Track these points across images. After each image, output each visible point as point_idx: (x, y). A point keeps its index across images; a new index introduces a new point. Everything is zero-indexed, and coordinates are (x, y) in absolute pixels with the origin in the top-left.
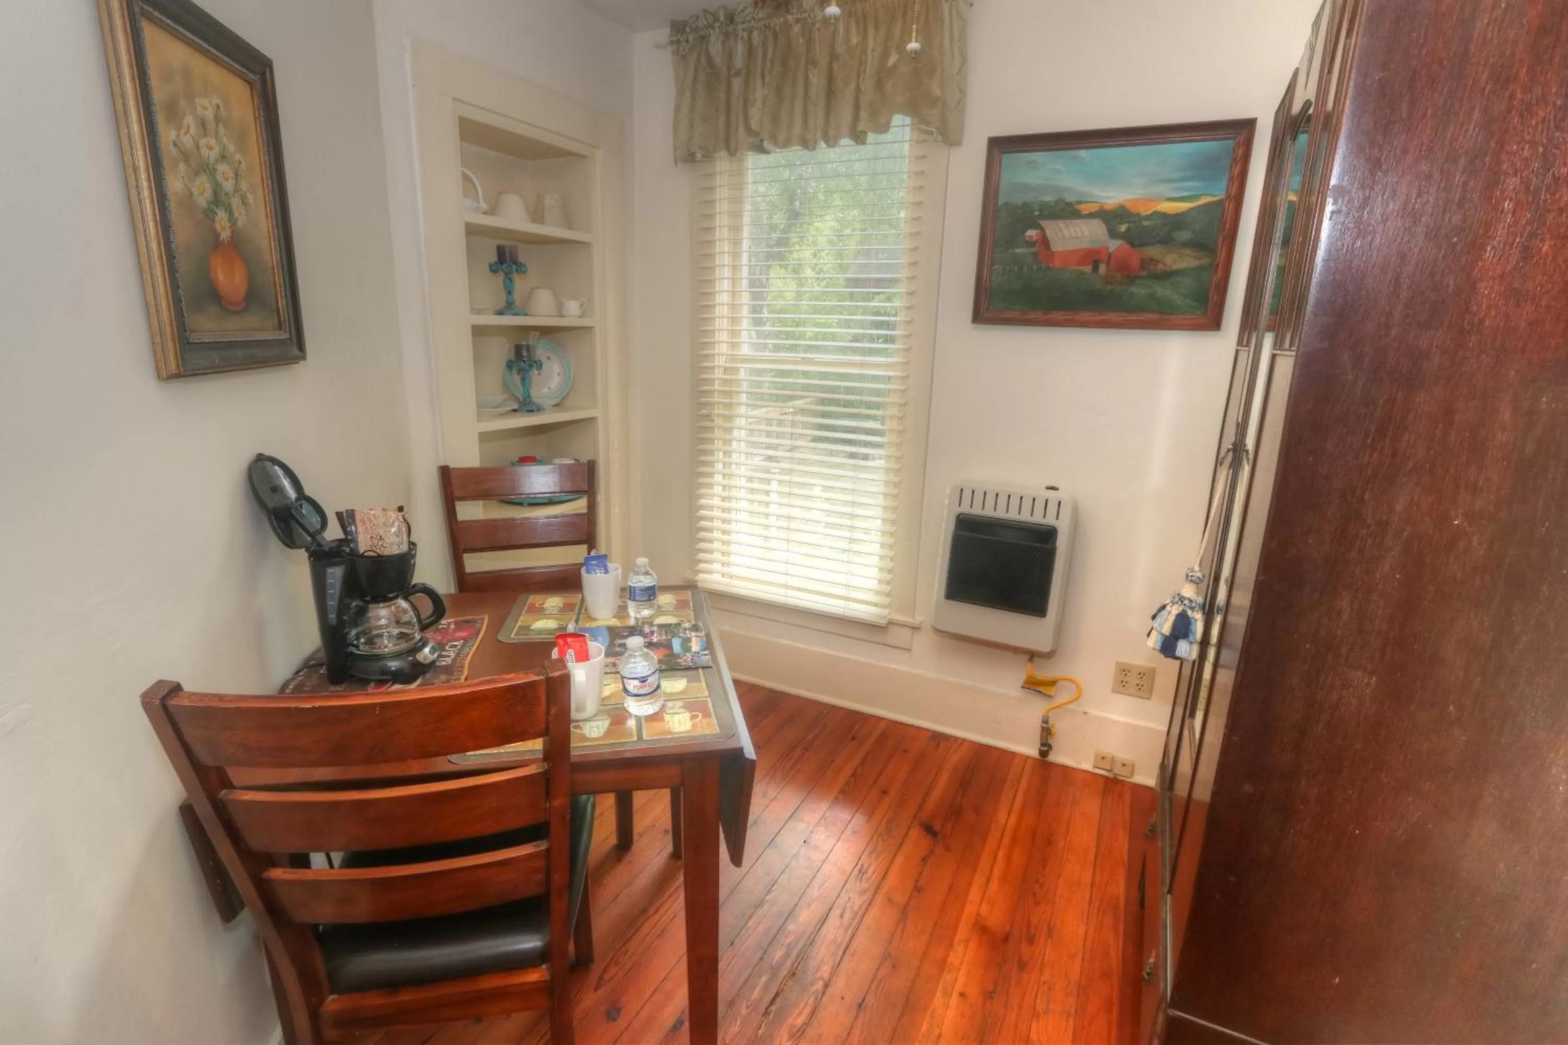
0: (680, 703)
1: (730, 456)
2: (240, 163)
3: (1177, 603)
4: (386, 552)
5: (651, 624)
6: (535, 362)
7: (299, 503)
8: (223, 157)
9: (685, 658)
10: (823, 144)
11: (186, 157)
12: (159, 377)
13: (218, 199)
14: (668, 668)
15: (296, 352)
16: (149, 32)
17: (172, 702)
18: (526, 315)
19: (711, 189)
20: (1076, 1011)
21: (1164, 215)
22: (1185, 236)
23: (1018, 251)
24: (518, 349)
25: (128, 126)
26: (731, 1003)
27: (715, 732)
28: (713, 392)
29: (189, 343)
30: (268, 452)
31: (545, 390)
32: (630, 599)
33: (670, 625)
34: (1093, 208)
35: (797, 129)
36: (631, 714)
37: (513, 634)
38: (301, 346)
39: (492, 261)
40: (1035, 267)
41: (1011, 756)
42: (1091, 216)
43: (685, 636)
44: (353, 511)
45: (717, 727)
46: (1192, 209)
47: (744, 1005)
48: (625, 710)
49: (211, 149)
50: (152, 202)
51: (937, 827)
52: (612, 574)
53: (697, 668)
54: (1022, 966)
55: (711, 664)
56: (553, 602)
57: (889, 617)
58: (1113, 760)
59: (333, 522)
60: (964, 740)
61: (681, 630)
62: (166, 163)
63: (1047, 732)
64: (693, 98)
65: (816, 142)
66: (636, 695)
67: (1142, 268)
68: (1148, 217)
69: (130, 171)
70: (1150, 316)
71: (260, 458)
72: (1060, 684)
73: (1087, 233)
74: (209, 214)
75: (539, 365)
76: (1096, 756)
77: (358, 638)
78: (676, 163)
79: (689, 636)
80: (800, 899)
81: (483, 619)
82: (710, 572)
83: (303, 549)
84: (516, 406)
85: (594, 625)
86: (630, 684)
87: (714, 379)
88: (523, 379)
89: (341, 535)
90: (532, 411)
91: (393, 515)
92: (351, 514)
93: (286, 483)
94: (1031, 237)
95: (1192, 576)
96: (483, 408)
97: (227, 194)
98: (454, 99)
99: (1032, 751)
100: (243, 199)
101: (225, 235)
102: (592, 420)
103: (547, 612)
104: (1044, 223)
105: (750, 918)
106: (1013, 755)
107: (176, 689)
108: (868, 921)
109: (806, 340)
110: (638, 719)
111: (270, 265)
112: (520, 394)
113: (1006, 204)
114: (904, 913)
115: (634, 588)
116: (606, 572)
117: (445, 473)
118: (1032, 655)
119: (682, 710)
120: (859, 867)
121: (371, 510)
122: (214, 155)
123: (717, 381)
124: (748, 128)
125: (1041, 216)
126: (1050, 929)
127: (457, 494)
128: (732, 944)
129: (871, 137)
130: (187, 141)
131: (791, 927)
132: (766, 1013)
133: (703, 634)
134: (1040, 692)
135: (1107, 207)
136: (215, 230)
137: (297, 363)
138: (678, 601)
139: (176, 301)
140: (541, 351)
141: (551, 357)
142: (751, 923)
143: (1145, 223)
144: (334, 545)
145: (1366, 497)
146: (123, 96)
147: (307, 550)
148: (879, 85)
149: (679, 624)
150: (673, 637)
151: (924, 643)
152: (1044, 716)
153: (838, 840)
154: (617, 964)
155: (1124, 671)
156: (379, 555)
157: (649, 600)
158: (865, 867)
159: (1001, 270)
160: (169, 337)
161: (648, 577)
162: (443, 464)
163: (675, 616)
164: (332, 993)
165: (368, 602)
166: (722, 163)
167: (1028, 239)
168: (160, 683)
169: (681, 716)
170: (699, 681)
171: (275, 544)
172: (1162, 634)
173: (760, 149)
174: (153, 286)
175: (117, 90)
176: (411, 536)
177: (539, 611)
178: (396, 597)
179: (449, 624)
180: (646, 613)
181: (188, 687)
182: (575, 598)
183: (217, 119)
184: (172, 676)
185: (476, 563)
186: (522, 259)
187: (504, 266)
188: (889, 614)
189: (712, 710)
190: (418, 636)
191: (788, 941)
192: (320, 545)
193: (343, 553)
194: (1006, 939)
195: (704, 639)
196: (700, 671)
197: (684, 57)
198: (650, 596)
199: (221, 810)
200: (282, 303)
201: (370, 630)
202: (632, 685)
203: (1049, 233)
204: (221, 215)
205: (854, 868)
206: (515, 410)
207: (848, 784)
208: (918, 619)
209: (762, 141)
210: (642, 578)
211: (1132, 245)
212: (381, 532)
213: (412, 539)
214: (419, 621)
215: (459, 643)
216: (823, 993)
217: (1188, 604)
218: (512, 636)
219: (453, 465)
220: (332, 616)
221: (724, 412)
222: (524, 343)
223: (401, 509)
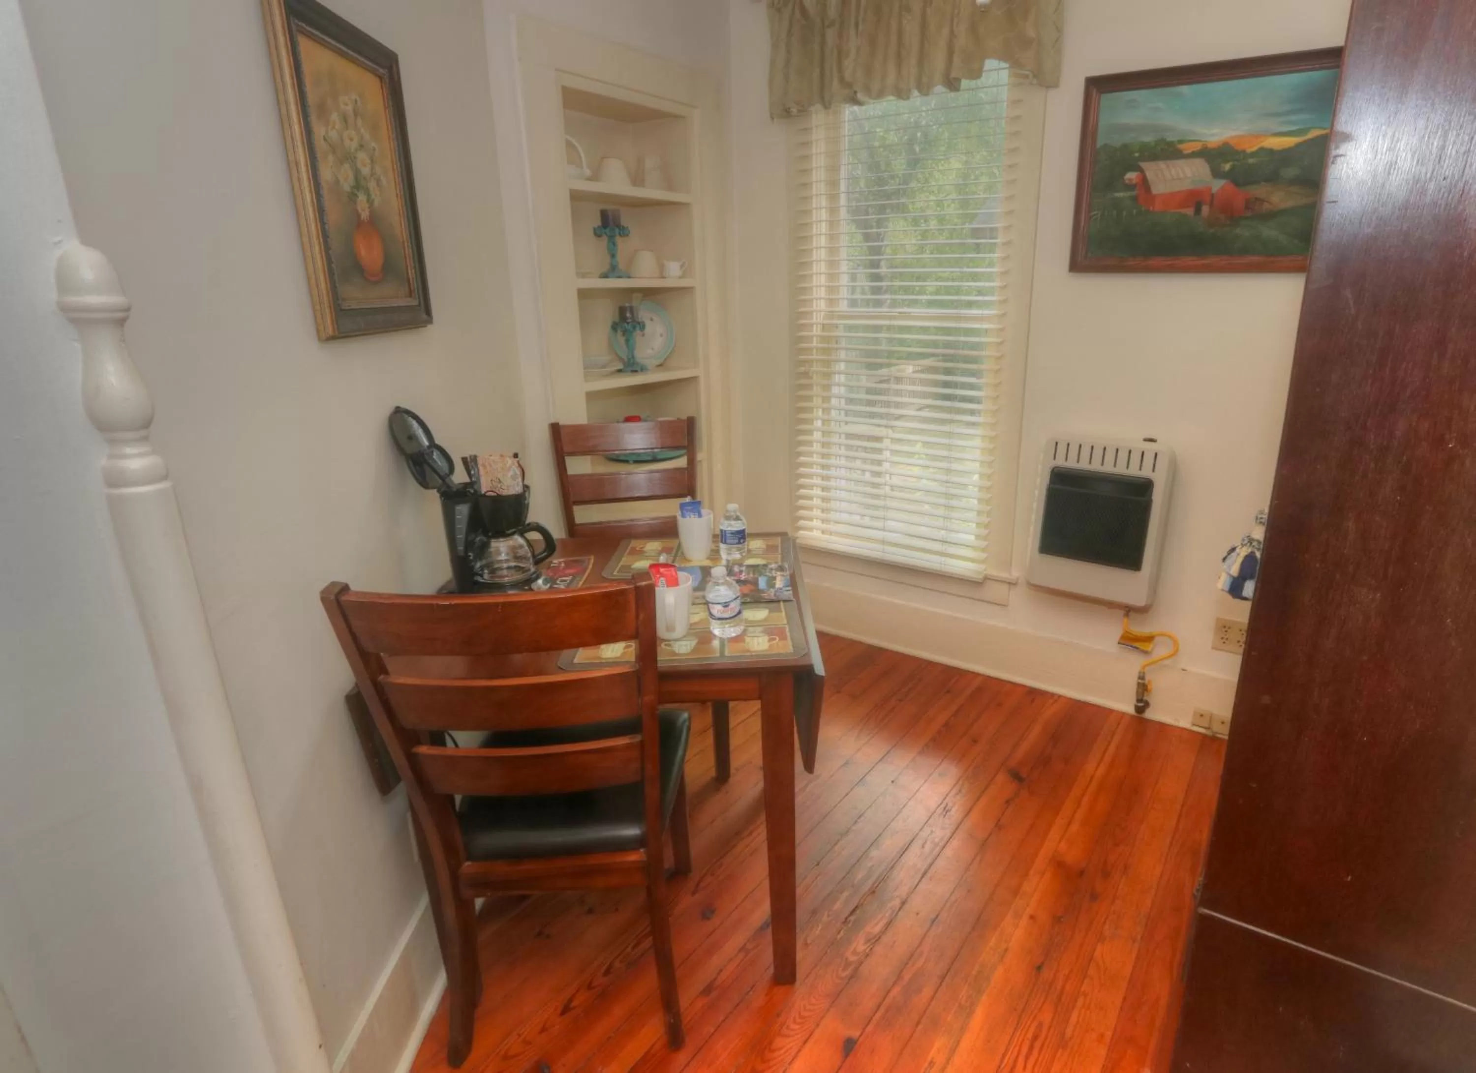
0: (760, 629)
1: (829, 413)
2: (374, 149)
3: (1246, 545)
4: (505, 493)
5: (741, 565)
6: (639, 323)
7: (431, 450)
8: (361, 146)
9: (769, 592)
10: (916, 93)
11: (333, 149)
12: (320, 339)
13: (359, 184)
14: (752, 600)
15: (424, 316)
16: (304, 44)
17: (344, 598)
18: (629, 277)
19: (806, 144)
20: (1142, 938)
21: (1271, 152)
22: (1290, 172)
23: (1118, 195)
24: (622, 311)
25: (291, 127)
26: (814, 912)
27: (789, 652)
28: (810, 350)
29: (341, 310)
30: (405, 405)
31: (650, 351)
32: (722, 542)
33: (758, 566)
34: (1197, 147)
35: (891, 79)
36: (715, 636)
37: (616, 571)
38: (428, 312)
39: (596, 226)
40: (1135, 211)
41: (1108, 712)
42: (1194, 155)
43: (771, 575)
44: (475, 457)
45: (791, 648)
46: (1298, 145)
47: (826, 913)
48: (711, 633)
49: (351, 139)
50: (311, 191)
51: (1024, 775)
52: (705, 518)
53: (779, 601)
54: (1094, 897)
55: (792, 598)
56: (652, 546)
57: (985, 572)
58: (1211, 717)
59: (459, 468)
60: (1060, 696)
61: (768, 570)
62: (319, 155)
63: (1143, 688)
64: (789, 52)
65: (910, 90)
66: (719, 619)
67: (1247, 208)
68: (1253, 155)
69: (293, 165)
70: (1255, 259)
71: (399, 412)
72: (1157, 639)
73: (1189, 174)
74: (352, 197)
75: (643, 327)
76: (1195, 713)
77: (482, 570)
78: (772, 118)
79: (774, 575)
80: (884, 830)
81: (589, 559)
82: (811, 529)
83: (435, 491)
84: (620, 366)
85: (688, 565)
86: (714, 608)
87: (812, 337)
88: (627, 341)
89: (467, 480)
90: (636, 371)
91: (510, 461)
92: (474, 459)
93: (420, 432)
94: (1130, 180)
95: (1261, 518)
96: (590, 368)
97: (365, 178)
98: (557, 70)
99: (1128, 707)
100: (378, 181)
101: (365, 215)
102: (694, 379)
103: (647, 554)
104: (1143, 165)
105: (836, 844)
106: (1111, 711)
107: (345, 588)
108: (948, 852)
109: (927, 295)
110: (722, 641)
111: (401, 241)
112: (624, 355)
113: (1106, 145)
114: (984, 845)
115: (725, 531)
116: (700, 516)
117: (556, 429)
118: (1129, 610)
119: (761, 634)
120: (943, 806)
121: (491, 456)
122: (354, 145)
123: (815, 339)
124: (842, 80)
125: (1143, 158)
126: (1126, 867)
127: (566, 449)
128: (818, 865)
129: (965, 83)
130: (333, 135)
131: (874, 853)
132: (846, 921)
133: (788, 573)
134: (1137, 648)
135: (1209, 146)
136: (357, 211)
137: (425, 326)
138: (767, 546)
139: (331, 273)
140: (644, 315)
141: (654, 318)
142: (836, 848)
143: (1251, 161)
144: (461, 486)
145: (1368, 424)
146: (287, 103)
147: (438, 491)
148: (973, 28)
149: (765, 566)
150: (760, 575)
151: (1018, 598)
152: (1140, 673)
153: (926, 781)
154: (712, 875)
155: (1225, 627)
156: (498, 494)
157: (739, 543)
158: (950, 805)
159: (1099, 215)
160: (326, 305)
161: (739, 522)
162: (553, 421)
163: (764, 558)
164: (468, 859)
165: (490, 538)
166: (818, 117)
167: (1127, 182)
168: (333, 584)
169: (760, 640)
170: (780, 611)
171: (413, 484)
172: (1231, 576)
173: (854, 100)
174: (313, 263)
175: (281, 98)
176: (525, 481)
177: (639, 553)
178: (513, 534)
179: (560, 563)
180: (737, 556)
181: (354, 587)
182: (672, 543)
183: (356, 114)
184: (342, 579)
185: (585, 515)
186: (624, 222)
187: (607, 230)
188: (985, 570)
189: (788, 634)
190: (533, 569)
191: (870, 864)
192: (448, 487)
193: (468, 494)
194: (1082, 873)
195: (788, 577)
196: (782, 603)
197: (779, 10)
198: (740, 539)
199: (380, 690)
200: (412, 273)
201: (492, 563)
202: (717, 610)
203: (1150, 175)
204: (362, 197)
205: (939, 806)
206: (620, 371)
207: (939, 732)
208: (1015, 574)
209: (855, 92)
210: (733, 523)
211: (1236, 184)
212: (500, 476)
213: (526, 482)
214: (534, 556)
215: (568, 579)
216: (900, 909)
217: (1257, 546)
218: (615, 574)
219: (562, 422)
220: (461, 548)
221: (822, 369)
222: (627, 305)
223: (516, 456)
